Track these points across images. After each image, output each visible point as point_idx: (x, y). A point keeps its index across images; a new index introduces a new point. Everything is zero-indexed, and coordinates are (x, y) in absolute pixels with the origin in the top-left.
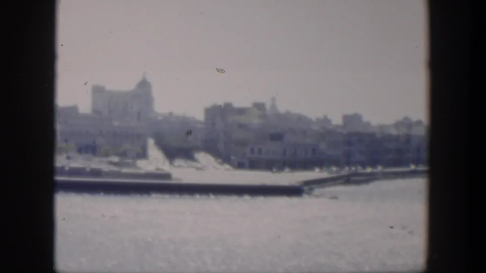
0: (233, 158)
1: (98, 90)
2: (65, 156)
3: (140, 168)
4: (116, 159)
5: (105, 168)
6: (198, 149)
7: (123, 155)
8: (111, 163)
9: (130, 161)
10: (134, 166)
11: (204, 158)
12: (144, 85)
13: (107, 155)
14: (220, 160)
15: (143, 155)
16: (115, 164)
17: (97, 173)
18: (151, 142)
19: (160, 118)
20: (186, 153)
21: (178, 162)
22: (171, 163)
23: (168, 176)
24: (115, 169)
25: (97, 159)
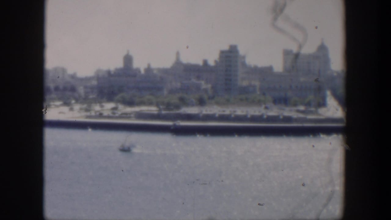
1: (287, 53)
2: (263, 106)
3: (320, 115)
4: (302, 108)
5: (294, 115)
7: (308, 104)
8: (298, 111)
9: (313, 109)
10: (316, 113)
12: (323, 48)
13: (295, 105)
15: (322, 104)
16: (302, 112)
17: (288, 119)
18: (328, 93)
19: (335, 74)
24: (301, 115)
25: (288, 109)
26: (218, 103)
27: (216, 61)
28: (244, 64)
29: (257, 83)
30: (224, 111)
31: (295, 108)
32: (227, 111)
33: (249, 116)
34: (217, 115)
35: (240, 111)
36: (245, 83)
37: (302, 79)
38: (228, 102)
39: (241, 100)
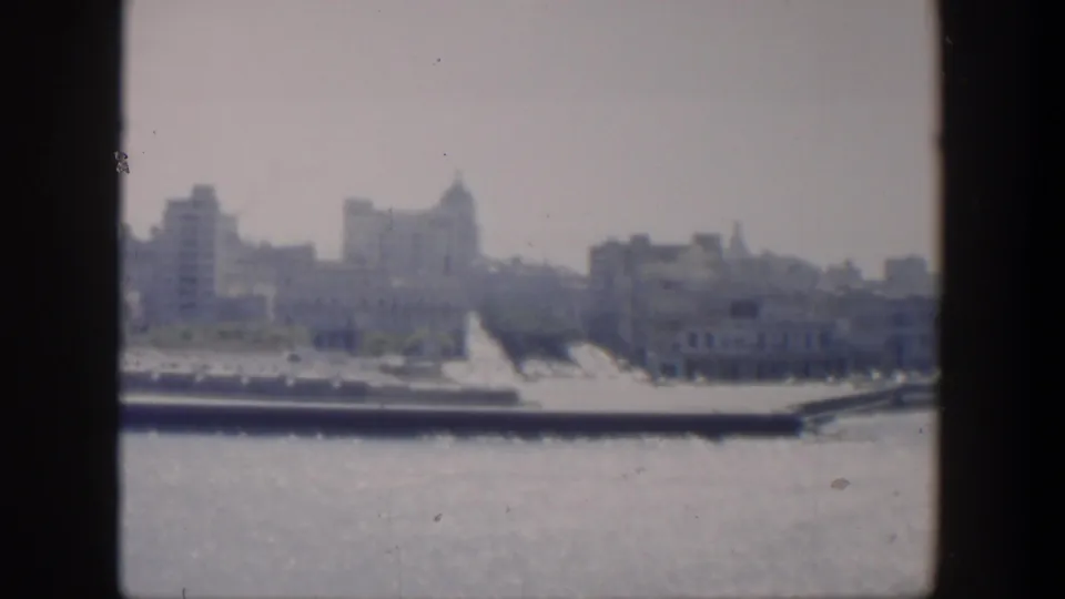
0: (650, 354)
1: (356, 210)
2: (286, 354)
3: (449, 380)
4: (396, 361)
5: (375, 380)
6: (576, 337)
7: (412, 350)
8: (386, 369)
9: (428, 364)
10: (436, 374)
11: (587, 355)
12: (458, 197)
13: (377, 350)
14: (622, 361)
15: (457, 351)
16: (398, 372)
17: (356, 391)
19: (493, 269)
20: (551, 346)
21: (532, 366)
22: (518, 368)
23: (509, 396)
24: (395, 381)
25: (355, 362)
26: (159, 344)
27: (154, 230)
28: (233, 238)
29: (268, 291)
30: (174, 366)
31: (375, 361)
32: (184, 365)
33: (245, 381)
34: (156, 376)
35: (221, 366)
36: (234, 291)
37: (396, 283)
38: (185, 341)
39: (224, 335)
